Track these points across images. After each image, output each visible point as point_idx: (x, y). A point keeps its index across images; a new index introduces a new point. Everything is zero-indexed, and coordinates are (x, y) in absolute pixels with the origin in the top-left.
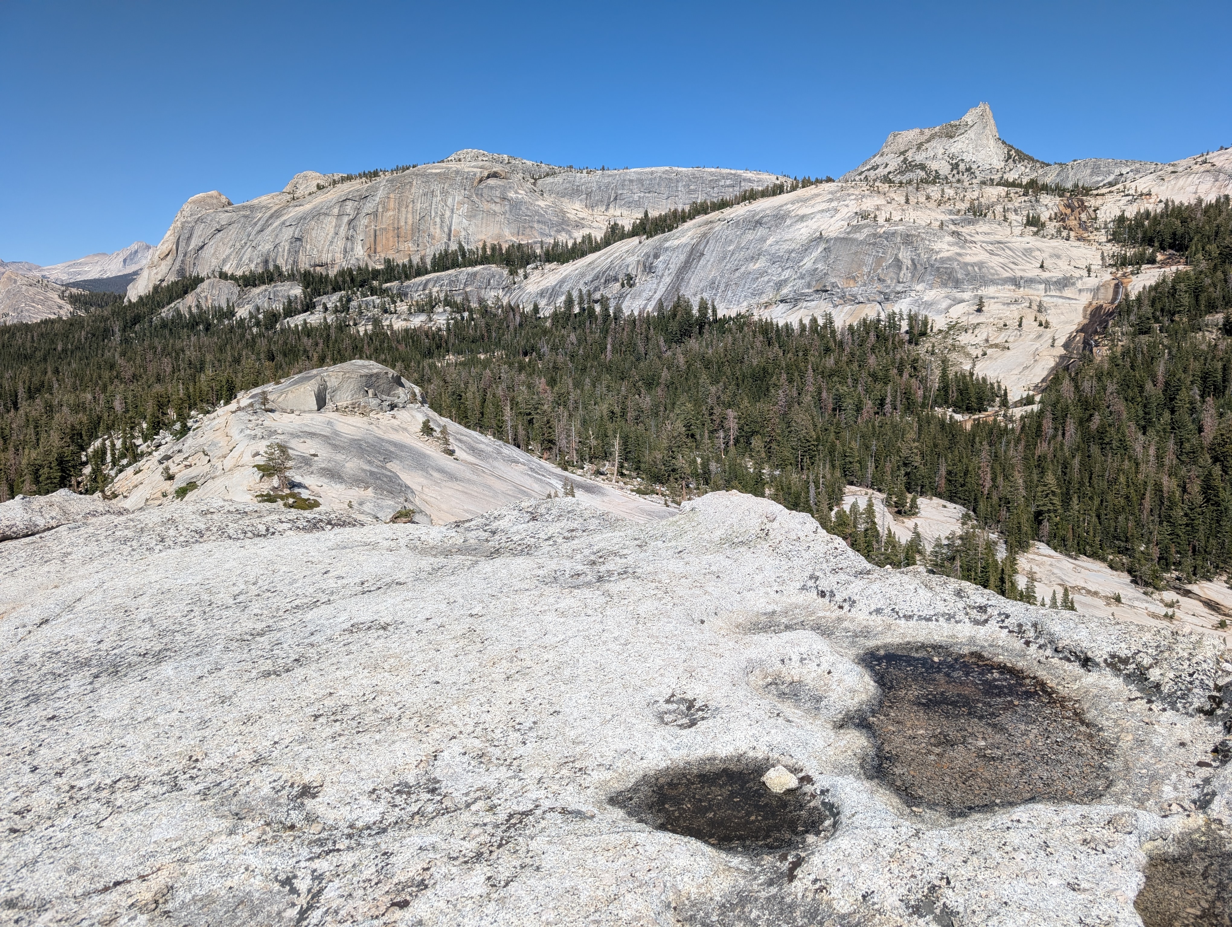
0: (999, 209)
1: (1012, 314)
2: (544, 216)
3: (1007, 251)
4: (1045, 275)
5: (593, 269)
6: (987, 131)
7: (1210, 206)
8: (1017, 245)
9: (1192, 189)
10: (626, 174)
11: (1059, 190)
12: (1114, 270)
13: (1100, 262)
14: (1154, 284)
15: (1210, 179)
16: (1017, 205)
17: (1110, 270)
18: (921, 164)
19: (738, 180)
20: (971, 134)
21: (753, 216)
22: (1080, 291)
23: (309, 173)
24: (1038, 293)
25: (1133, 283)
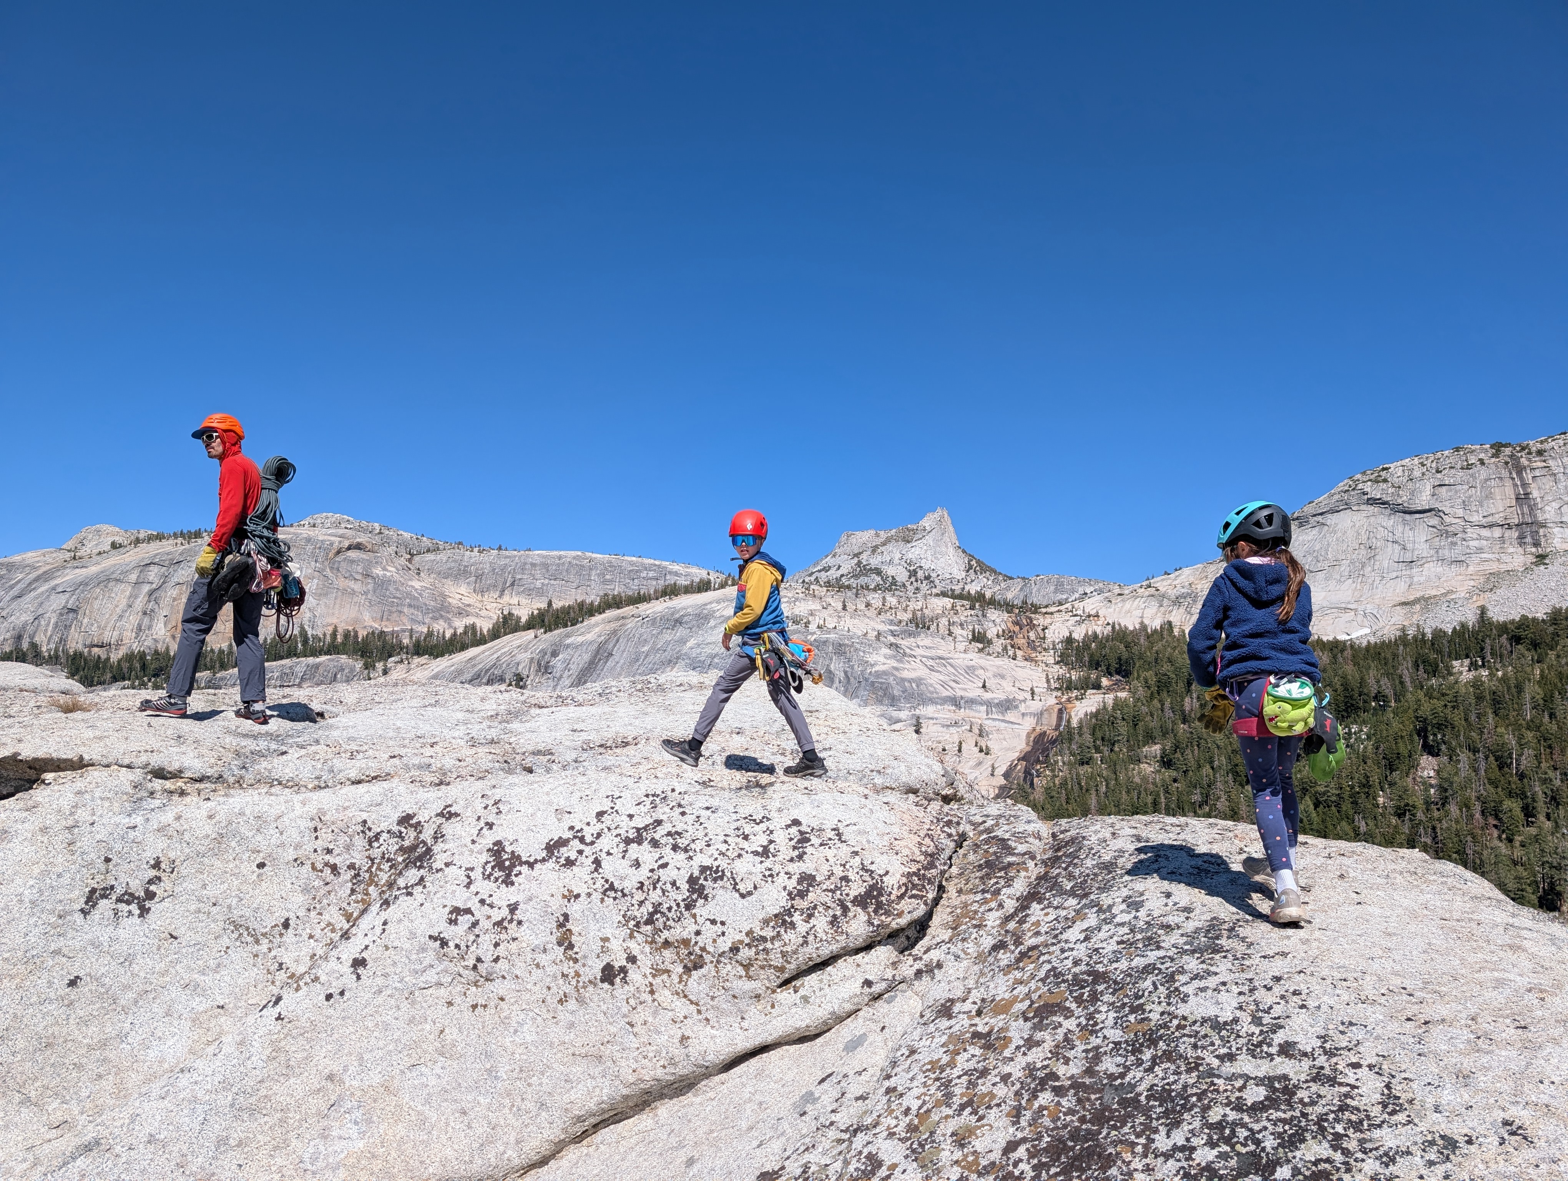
0: (944, 621)
1: (951, 737)
2: (418, 599)
3: (949, 668)
4: (987, 696)
5: (474, 666)
6: (946, 538)
7: (1156, 631)
8: (959, 661)
9: (1138, 613)
10: (528, 556)
11: (1008, 607)
12: (1059, 694)
13: (1046, 685)
14: (1094, 710)
15: (1155, 604)
16: (963, 618)
17: (1055, 694)
18: (876, 569)
19: (664, 572)
20: (929, 539)
21: (672, 614)
22: (1023, 714)
23: (105, 527)
24: (979, 715)
25: (1076, 709)
